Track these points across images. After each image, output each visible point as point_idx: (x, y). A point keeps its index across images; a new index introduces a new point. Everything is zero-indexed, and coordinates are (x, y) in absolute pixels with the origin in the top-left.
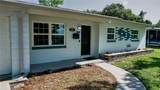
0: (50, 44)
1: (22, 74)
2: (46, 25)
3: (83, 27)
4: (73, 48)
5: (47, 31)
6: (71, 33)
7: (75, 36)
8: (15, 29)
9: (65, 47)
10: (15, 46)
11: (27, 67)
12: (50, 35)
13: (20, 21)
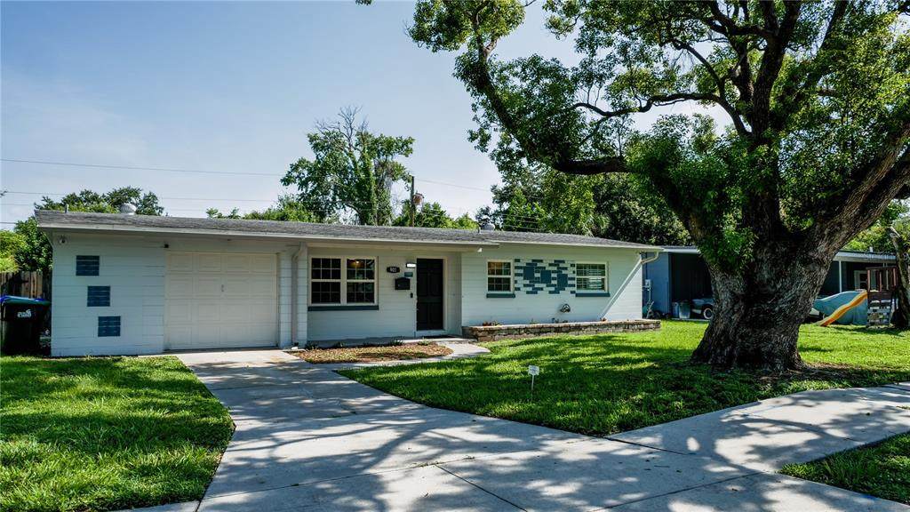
0: (344, 302)
1: (296, 345)
2: (337, 263)
3: (420, 263)
4: (397, 310)
5: (337, 275)
6: (392, 277)
7: (402, 284)
8: (286, 273)
9: (376, 308)
10: (285, 300)
11: (303, 335)
12: (344, 281)
13: (295, 260)
